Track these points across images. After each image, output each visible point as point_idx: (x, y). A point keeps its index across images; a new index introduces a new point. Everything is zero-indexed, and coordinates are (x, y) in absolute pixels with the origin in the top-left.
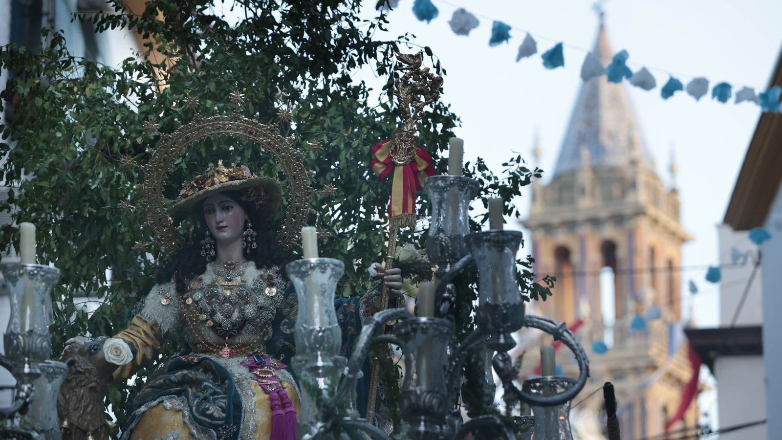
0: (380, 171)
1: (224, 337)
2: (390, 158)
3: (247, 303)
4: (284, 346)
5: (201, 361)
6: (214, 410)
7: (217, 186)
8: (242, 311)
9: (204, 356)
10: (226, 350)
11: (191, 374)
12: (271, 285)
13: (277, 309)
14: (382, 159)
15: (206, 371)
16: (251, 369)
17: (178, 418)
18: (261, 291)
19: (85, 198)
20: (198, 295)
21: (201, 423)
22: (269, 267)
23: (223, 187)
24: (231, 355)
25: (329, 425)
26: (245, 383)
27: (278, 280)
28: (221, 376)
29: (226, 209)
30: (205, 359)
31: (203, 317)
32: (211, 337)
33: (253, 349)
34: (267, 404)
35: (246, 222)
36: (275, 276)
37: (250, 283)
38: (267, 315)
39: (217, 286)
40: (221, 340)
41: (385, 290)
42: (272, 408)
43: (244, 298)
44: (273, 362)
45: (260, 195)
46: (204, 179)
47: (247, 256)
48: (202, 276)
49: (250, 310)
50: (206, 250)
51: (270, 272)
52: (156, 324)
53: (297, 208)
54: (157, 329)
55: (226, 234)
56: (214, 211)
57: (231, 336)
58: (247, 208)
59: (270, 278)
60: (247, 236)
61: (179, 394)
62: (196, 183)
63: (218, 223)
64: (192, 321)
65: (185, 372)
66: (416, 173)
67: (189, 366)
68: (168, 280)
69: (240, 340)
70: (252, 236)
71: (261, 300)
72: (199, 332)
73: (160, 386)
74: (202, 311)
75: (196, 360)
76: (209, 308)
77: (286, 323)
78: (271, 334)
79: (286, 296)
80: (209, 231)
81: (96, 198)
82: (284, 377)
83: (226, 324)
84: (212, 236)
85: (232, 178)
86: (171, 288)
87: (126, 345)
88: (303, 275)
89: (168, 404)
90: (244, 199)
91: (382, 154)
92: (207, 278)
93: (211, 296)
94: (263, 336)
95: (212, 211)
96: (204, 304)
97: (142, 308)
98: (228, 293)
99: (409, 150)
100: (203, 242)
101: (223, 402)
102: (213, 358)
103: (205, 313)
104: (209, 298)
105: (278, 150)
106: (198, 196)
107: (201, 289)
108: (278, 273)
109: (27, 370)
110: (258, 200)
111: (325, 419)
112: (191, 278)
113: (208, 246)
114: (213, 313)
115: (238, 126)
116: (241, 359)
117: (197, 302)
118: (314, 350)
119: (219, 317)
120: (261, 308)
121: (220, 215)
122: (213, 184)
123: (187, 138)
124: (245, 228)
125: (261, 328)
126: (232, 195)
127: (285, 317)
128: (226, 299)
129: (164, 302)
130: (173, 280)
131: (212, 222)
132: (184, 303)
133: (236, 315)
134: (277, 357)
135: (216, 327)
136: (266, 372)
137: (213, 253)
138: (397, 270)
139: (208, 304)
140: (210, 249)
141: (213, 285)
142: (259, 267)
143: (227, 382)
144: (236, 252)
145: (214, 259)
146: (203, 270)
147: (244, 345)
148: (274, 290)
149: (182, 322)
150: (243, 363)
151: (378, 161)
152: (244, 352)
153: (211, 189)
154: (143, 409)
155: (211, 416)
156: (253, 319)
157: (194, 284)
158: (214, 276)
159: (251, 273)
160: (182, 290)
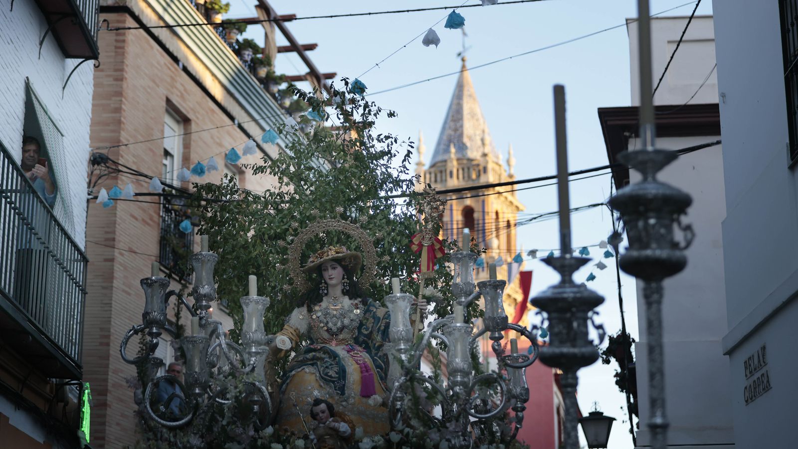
0: (416, 249)
1: (333, 335)
2: (420, 242)
3: (344, 318)
4: (364, 340)
5: (321, 348)
6: (331, 373)
7: (330, 257)
8: (342, 322)
9: (323, 345)
10: (334, 342)
11: (318, 355)
12: (357, 308)
13: (360, 321)
14: (416, 243)
15: (324, 353)
16: (348, 352)
17: (313, 377)
18: (352, 311)
19: (249, 264)
20: (319, 314)
21: (325, 380)
22: (356, 299)
23: (333, 257)
24: (337, 345)
25: (408, 378)
26: (346, 359)
27: (361, 306)
28: (334, 356)
29: (334, 268)
30: (324, 347)
31: (322, 325)
32: (326, 335)
33: (347, 342)
34: (359, 369)
35: (344, 275)
36: (359, 303)
37: (346, 307)
38: (356, 324)
39: (328, 309)
40: (331, 337)
41: (419, 311)
42: (362, 372)
43: (343, 316)
44: (360, 348)
45: (351, 261)
46: (323, 253)
47: (345, 293)
48: (321, 304)
49: (346, 321)
50: (323, 290)
51: (356, 301)
52: (297, 329)
53: (369, 268)
54: (297, 331)
55: (334, 282)
56: (328, 270)
57: (336, 335)
58: (345, 268)
59: (357, 304)
60: (344, 283)
61: (312, 365)
62: (319, 255)
63: (330, 276)
64: (315, 327)
65: (314, 353)
66: (434, 250)
67: (315, 350)
68: (303, 306)
69: (341, 337)
70: (347, 283)
71: (352, 316)
72: (319, 333)
73: (301, 361)
74: (321, 322)
75: (319, 348)
76: (325, 321)
77: (364, 328)
78: (357, 334)
79: (365, 314)
80: (324, 280)
81: (256, 264)
82: (366, 356)
83: (334, 329)
84: (326, 283)
85: (337, 253)
86: (304, 310)
87: (288, 339)
88: (393, 302)
89: (307, 370)
90: (343, 263)
91: (416, 240)
92: (324, 304)
93: (326, 314)
94: (352, 335)
95: (326, 270)
96: (322, 318)
97: (289, 320)
98: (335, 312)
99: (430, 238)
100: (321, 286)
101: (336, 369)
102: (327, 346)
103: (323, 323)
104: (325, 315)
105: (360, 238)
106: (320, 262)
107: (321, 310)
108: (360, 302)
109: (254, 350)
110: (350, 264)
111: (406, 375)
112: (315, 305)
113: (323, 288)
114: (327, 322)
115: (340, 225)
116: (342, 347)
117: (318, 317)
118: (400, 340)
119: (330, 325)
120: (352, 320)
121: (331, 272)
122: (328, 255)
123: (313, 231)
124: (343, 278)
125: (352, 331)
126: (337, 261)
127: (364, 325)
128: (334, 316)
129: (301, 317)
130: (305, 306)
131: (326, 275)
132: (312, 318)
133: (339, 324)
134: (361, 346)
135: (329, 330)
136: (356, 353)
137: (326, 292)
138: (425, 300)
139: (325, 318)
140: (324, 290)
141: (327, 308)
142: (350, 299)
143: (337, 358)
144: (338, 291)
145: (326, 294)
146: (321, 301)
147: (343, 340)
148: (358, 311)
149: (310, 328)
150: (343, 349)
151: (414, 244)
152: (343, 343)
153: (327, 258)
154: (293, 372)
155: (331, 376)
156: (348, 326)
157: (317, 308)
158: (327, 304)
159: (346, 302)
160: (310, 310)
